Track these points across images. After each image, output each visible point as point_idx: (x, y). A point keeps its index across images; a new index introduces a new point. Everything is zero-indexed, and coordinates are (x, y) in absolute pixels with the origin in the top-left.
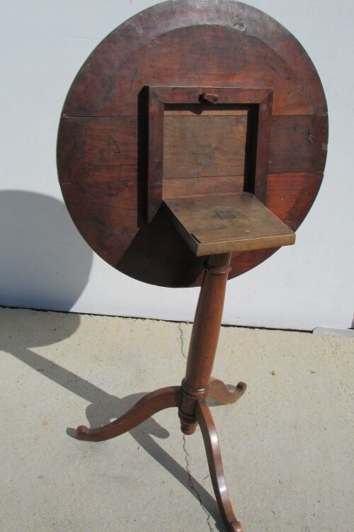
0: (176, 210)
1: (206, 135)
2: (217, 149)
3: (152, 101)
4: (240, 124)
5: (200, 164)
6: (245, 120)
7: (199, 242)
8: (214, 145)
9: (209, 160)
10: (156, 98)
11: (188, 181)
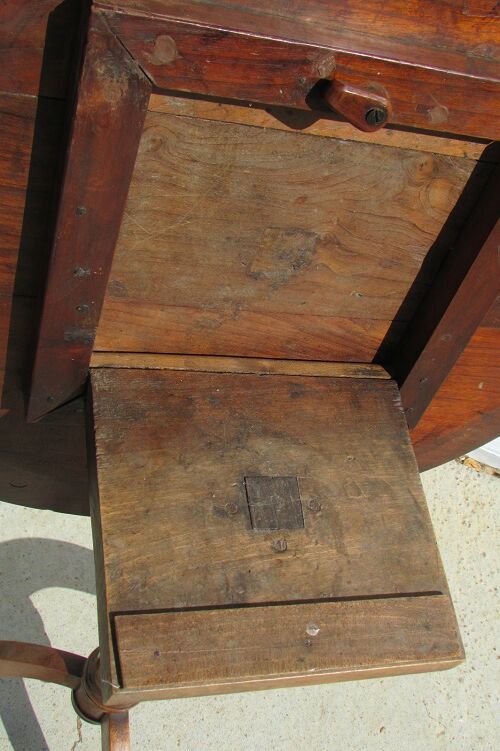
0: (111, 449)
1: (303, 199)
2: (328, 242)
3: (100, 71)
4: (439, 183)
5: (255, 277)
6: (466, 173)
7: (121, 684)
8: (322, 232)
9: (290, 271)
10: (119, 59)
11: (198, 316)
